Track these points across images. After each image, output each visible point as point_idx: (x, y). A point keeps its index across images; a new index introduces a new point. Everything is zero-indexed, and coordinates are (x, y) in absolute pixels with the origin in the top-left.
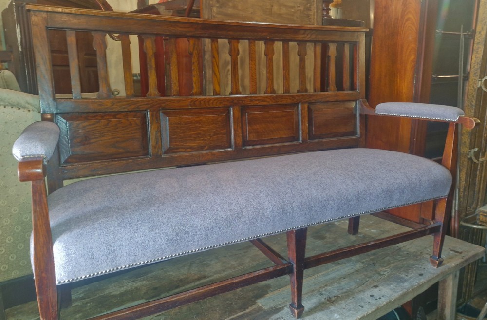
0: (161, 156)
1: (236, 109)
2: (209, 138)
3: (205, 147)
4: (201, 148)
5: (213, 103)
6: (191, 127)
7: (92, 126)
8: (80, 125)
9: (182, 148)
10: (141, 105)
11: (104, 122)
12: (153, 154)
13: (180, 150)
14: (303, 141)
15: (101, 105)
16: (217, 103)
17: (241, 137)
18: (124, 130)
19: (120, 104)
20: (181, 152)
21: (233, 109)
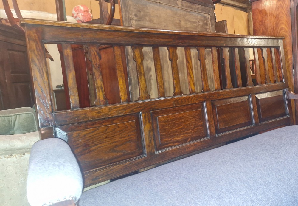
0: (154, 153)
1: (208, 103)
2: (191, 130)
3: (188, 139)
4: (185, 141)
5: (191, 100)
6: (176, 123)
7: (91, 134)
8: (80, 134)
9: (170, 143)
10: (134, 109)
11: (102, 128)
12: (147, 153)
13: (169, 145)
14: (256, 124)
15: (99, 113)
16: (194, 99)
17: (214, 127)
18: (120, 134)
19: (116, 109)
20: (170, 146)
21: (206, 104)
